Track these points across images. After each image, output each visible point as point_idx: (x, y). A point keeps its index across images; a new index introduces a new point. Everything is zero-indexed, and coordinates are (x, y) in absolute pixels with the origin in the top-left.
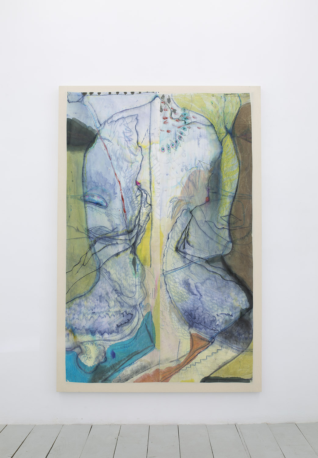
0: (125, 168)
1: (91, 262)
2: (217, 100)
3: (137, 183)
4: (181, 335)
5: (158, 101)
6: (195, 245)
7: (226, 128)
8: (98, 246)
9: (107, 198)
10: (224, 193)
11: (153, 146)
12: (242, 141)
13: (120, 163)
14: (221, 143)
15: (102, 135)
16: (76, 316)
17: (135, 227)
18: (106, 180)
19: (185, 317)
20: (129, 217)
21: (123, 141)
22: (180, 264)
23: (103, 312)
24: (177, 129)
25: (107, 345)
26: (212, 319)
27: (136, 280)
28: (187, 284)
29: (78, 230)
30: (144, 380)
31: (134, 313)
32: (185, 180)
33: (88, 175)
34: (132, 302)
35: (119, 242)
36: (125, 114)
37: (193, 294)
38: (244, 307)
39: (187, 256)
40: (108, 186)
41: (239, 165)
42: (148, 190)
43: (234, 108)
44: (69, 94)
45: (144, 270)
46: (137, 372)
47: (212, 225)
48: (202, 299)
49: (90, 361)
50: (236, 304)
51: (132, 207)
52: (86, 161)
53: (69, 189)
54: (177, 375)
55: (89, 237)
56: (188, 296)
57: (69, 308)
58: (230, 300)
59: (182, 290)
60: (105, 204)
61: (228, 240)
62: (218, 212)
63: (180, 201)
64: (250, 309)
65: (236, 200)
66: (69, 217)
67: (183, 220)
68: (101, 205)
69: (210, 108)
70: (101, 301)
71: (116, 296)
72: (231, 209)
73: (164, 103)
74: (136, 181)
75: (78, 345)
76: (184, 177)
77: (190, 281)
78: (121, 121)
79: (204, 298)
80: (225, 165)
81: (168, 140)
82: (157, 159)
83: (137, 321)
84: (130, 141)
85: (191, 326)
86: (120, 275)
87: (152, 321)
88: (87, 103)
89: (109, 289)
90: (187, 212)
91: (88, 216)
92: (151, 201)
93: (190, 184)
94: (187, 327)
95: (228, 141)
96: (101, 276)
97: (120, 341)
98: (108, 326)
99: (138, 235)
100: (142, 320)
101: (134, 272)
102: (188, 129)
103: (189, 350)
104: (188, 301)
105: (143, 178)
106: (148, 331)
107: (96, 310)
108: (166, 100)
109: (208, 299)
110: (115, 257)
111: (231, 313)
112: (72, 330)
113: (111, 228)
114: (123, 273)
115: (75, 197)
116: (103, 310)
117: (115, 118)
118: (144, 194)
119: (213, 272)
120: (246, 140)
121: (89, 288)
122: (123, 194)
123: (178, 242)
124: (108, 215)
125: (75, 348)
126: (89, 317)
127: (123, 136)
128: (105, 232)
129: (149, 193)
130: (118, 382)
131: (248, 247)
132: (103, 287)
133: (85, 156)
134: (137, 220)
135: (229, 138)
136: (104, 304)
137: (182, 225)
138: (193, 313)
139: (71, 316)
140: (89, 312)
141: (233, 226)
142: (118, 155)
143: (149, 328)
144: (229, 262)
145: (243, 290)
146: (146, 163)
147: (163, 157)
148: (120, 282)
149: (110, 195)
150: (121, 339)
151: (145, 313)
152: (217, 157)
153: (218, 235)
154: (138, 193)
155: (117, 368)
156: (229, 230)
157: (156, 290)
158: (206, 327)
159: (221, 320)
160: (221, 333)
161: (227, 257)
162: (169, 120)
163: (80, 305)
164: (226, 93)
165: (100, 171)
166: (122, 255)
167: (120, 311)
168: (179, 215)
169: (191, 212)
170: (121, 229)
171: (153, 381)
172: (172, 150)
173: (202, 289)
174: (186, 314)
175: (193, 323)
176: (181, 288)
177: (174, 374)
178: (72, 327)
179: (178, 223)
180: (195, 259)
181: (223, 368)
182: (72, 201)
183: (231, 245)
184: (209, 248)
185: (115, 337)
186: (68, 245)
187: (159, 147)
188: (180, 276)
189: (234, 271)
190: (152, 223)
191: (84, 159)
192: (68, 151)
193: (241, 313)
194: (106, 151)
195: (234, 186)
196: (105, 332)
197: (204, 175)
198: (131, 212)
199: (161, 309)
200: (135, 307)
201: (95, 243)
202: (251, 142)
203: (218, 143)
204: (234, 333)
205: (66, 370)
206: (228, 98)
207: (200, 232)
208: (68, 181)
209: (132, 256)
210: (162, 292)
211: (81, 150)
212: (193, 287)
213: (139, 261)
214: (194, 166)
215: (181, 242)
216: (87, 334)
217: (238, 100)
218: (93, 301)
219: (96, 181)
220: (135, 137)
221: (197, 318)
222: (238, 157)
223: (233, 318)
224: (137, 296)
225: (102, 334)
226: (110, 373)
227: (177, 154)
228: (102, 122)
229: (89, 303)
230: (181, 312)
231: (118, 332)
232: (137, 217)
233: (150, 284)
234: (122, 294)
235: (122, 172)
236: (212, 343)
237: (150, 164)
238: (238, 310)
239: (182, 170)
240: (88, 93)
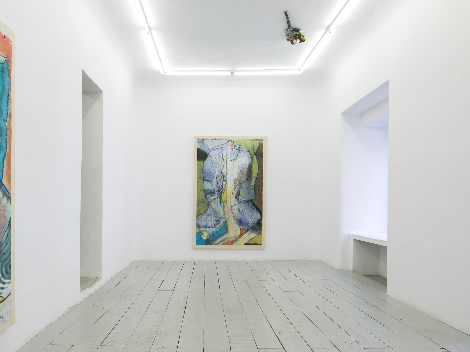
0: (218, 167)
1: (205, 202)
2: (251, 142)
3: (222, 173)
4: (237, 228)
5: (230, 142)
6: (242, 196)
7: (254, 152)
8: (208, 196)
9: (211, 179)
10: (253, 177)
11: (228, 159)
12: (260, 157)
13: (216, 165)
14: (252, 158)
15: (210, 155)
16: (200, 221)
17: (221, 189)
18: (211, 172)
19: (238, 222)
20: (219, 185)
21: (217, 157)
22: (237, 203)
23: (209, 220)
24: (236, 153)
25: (211, 232)
26: (248, 223)
27: (221, 208)
28: (239, 210)
29: (201, 190)
30: (224, 244)
31: (220, 220)
32: (239, 172)
33: (205, 170)
34: (220, 216)
35: (215, 194)
36: (218, 147)
37: (241, 213)
38: (259, 218)
39: (239, 200)
40: (212, 174)
41: (258, 166)
42: (226, 175)
43: (257, 145)
44: (198, 139)
45: (224, 205)
46: (221, 241)
47: (248, 188)
48: (244, 215)
49: (205, 238)
50: (257, 217)
51: (220, 182)
52: (204, 164)
53: (198, 175)
54: (235, 242)
55: (205, 193)
56: (239, 214)
57: (197, 218)
58: (254, 216)
59: (237, 212)
60: (211, 181)
61: (254, 194)
62: (251, 184)
63: (237, 179)
64: (262, 219)
65: (257, 179)
66: (198, 185)
67: (238, 187)
68: (209, 181)
69: (249, 145)
70: (209, 216)
71: (214, 214)
72: (255, 183)
73: (232, 143)
74: (222, 172)
75: (201, 232)
76: (238, 171)
77: (240, 209)
78: (216, 150)
79: (245, 215)
80: (253, 166)
81: (233, 157)
82: (229, 164)
83: (221, 223)
84: (220, 157)
85: (240, 225)
86: (216, 207)
87: (227, 223)
88: (204, 143)
89: (212, 212)
90: (239, 184)
91: (205, 185)
92: (227, 180)
93: (241, 173)
94: (239, 226)
95: (255, 157)
96: (209, 207)
97: (215, 230)
98: (211, 225)
99: (222, 192)
100: (223, 223)
101: (220, 206)
102: (240, 153)
103: (240, 234)
104: (240, 216)
105: (224, 171)
106: (225, 227)
107: (207, 219)
108: (233, 142)
109: (247, 215)
110: (214, 200)
111: (254, 221)
112: (198, 226)
113: (213, 190)
114: (217, 206)
115: (200, 178)
116: (209, 219)
117: (215, 149)
118: (224, 177)
119: (248, 205)
120: (261, 157)
121: (205, 211)
122: (217, 177)
123: (236, 195)
124: (212, 185)
125: (199, 233)
126: (205, 222)
127: (217, 155)
128: (210, 191)
129: (226, 176)
130: (215, 245)
131: (261, 197)
132: (210, 211)
133: (203, 163)
134: (222, 187)
135: (255, 156)
136: (210, 217)
137: (238, 188)
138: (241, 220)
139: (198, 221)
140: (204, 220)
141: (256, 189)
142: (215, 162)
143: (225, 226)
144: (254, 202)
145: (259, 212)
146: (225, 165)
147: (231, 163)
148: (215, 209)
149: (212, 177)
150: (216, 230)
151: (224, 221)
152: (251, 163)
153: (250, 192)
154: (222, 177)
155: (214, 240)
156: (255, 190)
157: (228, 212)
158: (246, 226)
159: (251, 223)
160: (251, 228)
161: (253, 200)
162: (234, 149)
163: (201, 217)
164: (254, 139)
165: (209, 168)
166: (216, 199)
167: (215, 220)
168: (237, 184)
169: (241, 184)
170: (216, 190)
171: (227, 245)
172: (235, 160)
173: (244, 212)
174: (239, 221)
175: (241, 224)
176: (237, 211)
177: (234, 242)
178: (198, 225)
179: (236, 188)
180: (242, 201)
181: (252, 240)
182: (199, 179)
183: (255, 196)
184: (247, 197)
185: (214, 229)
186: (197, 195)
187: (230, 159)
188: (236, 207)
189: (256, 205)
190: (227, 188)
191: (203, 164)
192: (197, 161)
193: (258, 220)
194: (211, 161)
195: (256, 174)
196: (210, 227)
197: (246, 170)
198: (220, 184)
199: (230, 219)
200: (221, 218)
201: (207, 195)
202: (263, 158)
203: (251, 158)
204: (256, 227)
205: (196, 241)
206: (255, 141)
207: (244, 191)
208: (197, 172)
209: (220, 200)
210: (230, 213)
211: (202, 160)
212: (241, 211)
213: (222, 201)
214: (242, 167)
215: (237, 195)
216: (204, 228)
217: (259, 142)
218: (206, 216)
219: (207, 172)
220: (221, 156)
221: (242, 222)
222: (258, 163)
223: (255, 222)
224: (221, 214)
225: (209, 228)
226: (212, 242)
227: (236, 162)
228: (210, 150)
229: (205, 217)
230: (237, 220)
231: (215, 227)
232: (222, 185)
233: (226, 210)
234: (216, 213)
235: (217, 169)
236: (248, 231)
237: (227, 166)
238: (257, 219)
239: (238, 168)
240: (205, 139)
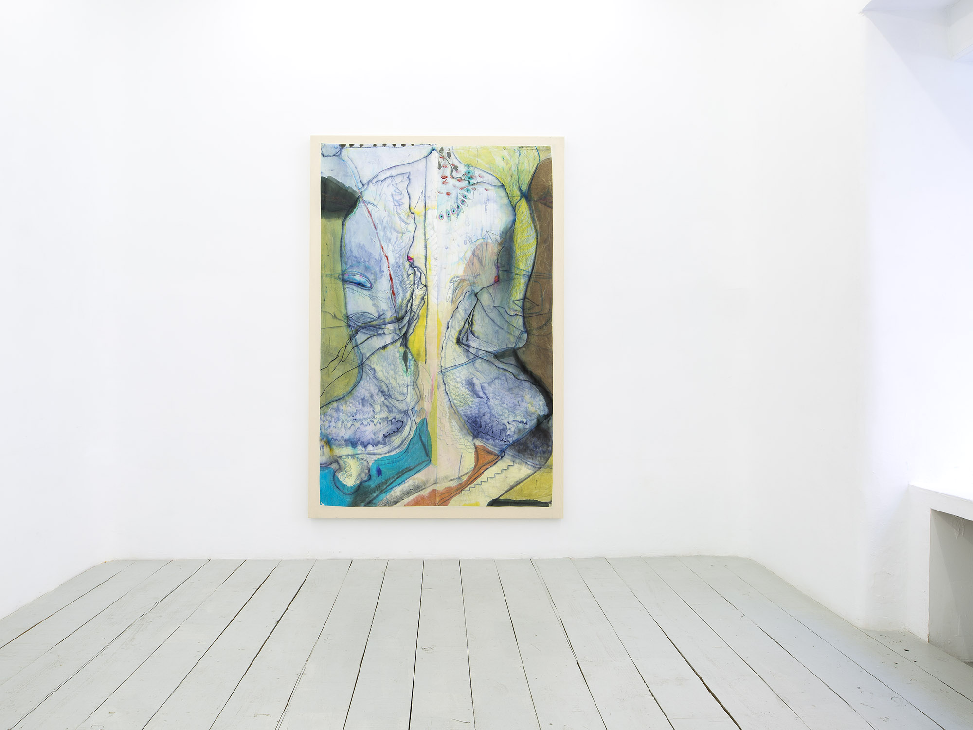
0: (393, 240)
1: (352, 356)
2: (509, 154)
3: (409, 259)
4: (463, 447)
5: (435, 156)
6: (481, 336)
7: (520, 190)
8: (360, 337)
9: (371, 277)
10: (517, 272)
11: (429, 213)
12: (540, 205)
13: (388, 233)
14: (514, 208)
15: (365, 198)
16: (333, 424)
17: (406, 313)
18: (370, 255)
19: (469, 425)
20: (399, 301)
21: (391, 205)
22: (463, 359)
23: (366, 419)
24: (459, 191)
25: (372, 460)
26: (501, 428)
27: (408, 379)
28: (470, 384)
29: (335, 317)
30: (417, 503)
31: (405, 420)
32: (469, 254)
33: (348, 248)
34: (402, 407)
35: (386, 331)
36: (394, 172)
37: (478, 396)
38: (542, 413)
39: (471, 350)
40: (372, 262)
41: (537, 236)
42: (423, 267)
43: (531, 165)
44: (324, 146)
45: (417, 367)
46: (408, 493)
47: (502, 311)
48: (489, 403)
49: (350, 479)
50: (532, 409)
51: (402, 288)
52: (345, 231)
53: (323, 266)
54: (458, 496)
55: (349, 326)
56: (471, 399)
57: (324, 414)
58: (524, 404)
59: (465, 391)
60: (369, 285)
61: (522, 329)
62: (510, 295)
63: (462, 280)
64: (549, 415)
65: (532, 280)
66: (324, 300)
67: (466, 305)
68: (364, 286)
69: (501, 164)
70: (363, 406)
71: (383, 399)
72: (526, 292)
73: (443, 158)
74: (408, 256)
75: (336, 460)
76: (467, 251)
77: (475, 381)
78: (389, 181)
79: (492, 402)
80: (519, 236)
81: (449, 204)
82: (433, 228)
83: (409, 430)
84: (400, 205)
85: (475, 436)
86: (388, 373)
87: (427, 430)
88: (345, 158)
89: (374, 390)
90: (471, 295)
91: (348, 300)
92: (426, 282)
93: (476, 261)
94: (471, 438)
95: (523, 206)
96: (364, 374)
97: (388, 455)
98: (373, 436)
99: (409, 323)
100: (415, 428)
101: (405, 370)
102: (472, 191)
103: (473, 466)
104: (473, 406)
105: (417, 253)
106: (422, 442)
107: (358, 417)
108: (445, 154)
109: (497, 402)
110: (382, 351)
111: (525, 421)
112: (328, 441)
113: (376, 315)
114: (392, 370)
115: (331, 276)
116: (366, 416)
117: (382, 177)
118: (417, 272)
119: (503, 369)
120: (545, 205)
121: (349, 389)
122: (392, 273)
123: (460, 332)
124: (373, 298)
125: (331, 463)
126: (349, 425)
127: (391, 199)
128: (369, 320)
129: (424, 271)
130: (385, 506)
131: (547, 339)
132: (367, 387)
133: (343, 225)
134: (409, 305)
135: (523, 203)
136: (368, 409)
137: (465, 310)
138: (478, 420)
139: (327, 424)
140: (349, 419)
141: (529, 312)
142: (385, 224)
143: (423, 439)
144: (523, 357)
145: (540, 391)
146: (420, 232)
147: (441, 226)
148: (387, 382)
149: (375, 274)
150: (388, 452)
151: (418, 420)
152: (509, 226)
153: (509, 323)
154: (410, 271)
155: (382, 488)
156: (524, 317)
157: (432, 391)
158: (494, 438)
159: (513, 429)
160: (513, 445)
161: (521, 351)
162: (449, 179)
163: (337, 410)
164: (521, 146)
165: (362, 243)
166: (390, 348)
167: (387, 418)
168: (461, 298)
169: (476, 295)
170: (389, 315)
171: (428, 505)
172: (453, 217)
173: (490, 390)
174: (470, 421)
175: (478, 433)
176: (463, 389)
177: (455, 495)
178: (328, 437)
179: (459, 309)
180: (480, 353)
181: (515, 488)
182: (327, 280)
183: (526, 335)
184: (498, 340)
185: (382, 450)
186: (322, 335)
187: (436, 213)
188: (462, 374)
189: (530, 368)
190: (427, 309)
191: (343, 229)
192: (322, 218)
193: (538, 420)
194: (370, 218)
195: (530, 263)
196: (368, 444)
197: (493, 249)
198: (401, 295)
199: (438, 415)
200: (406, 412)
201: (357, 333)
202: (551, 208)
203: (510, 209)
204: (529, 445)
205: (321, 490)
206: (524, 152)
207: (487, 320)
208: (322, 255)
209: (402, 350)
210: (440, 394)
211: (339, 217)
212: (478, 388)
213: (412, 355)
214: (479, 237)
215: (463, 332)
216: (346, 446)
217: (536, 154)
218: (354, 405)
219: (357, 256)
220: (406, 201)
221: (483, 426)
222: (534, 226)
223: (528, 426)
224: (408, 399)
225: (365, 446)
226: (375, 495)
227: (458, 223)
228: (365, 182)
229: (349, 407)
230: (463, 419)
231: (385, 444)
232: (409, 301)
233: (425, 384)
234: (390, 396)
235: (390, 245)
236: (502, 457)
237: (425, 234)
238: (534, 417)
239: (465, 243)
240: (348, 145)
